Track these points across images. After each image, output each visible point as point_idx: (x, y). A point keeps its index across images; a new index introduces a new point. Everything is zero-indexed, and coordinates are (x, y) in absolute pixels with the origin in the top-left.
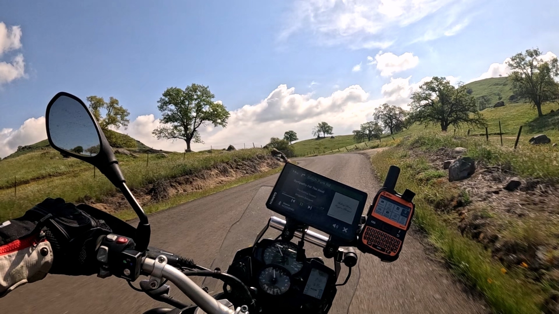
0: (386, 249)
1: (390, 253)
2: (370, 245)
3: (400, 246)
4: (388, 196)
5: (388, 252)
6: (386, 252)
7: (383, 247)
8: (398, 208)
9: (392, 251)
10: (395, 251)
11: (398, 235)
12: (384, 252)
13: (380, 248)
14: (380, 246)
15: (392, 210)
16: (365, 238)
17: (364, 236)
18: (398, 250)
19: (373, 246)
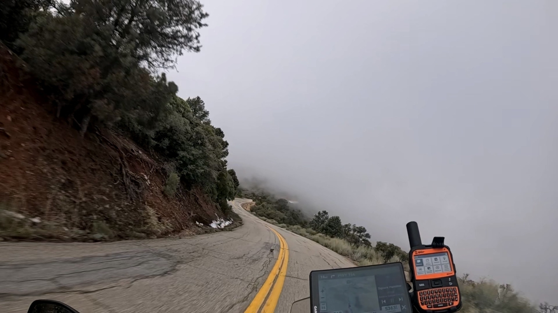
0: (448, 302)
1: (453, 304)
2: (431, 307)
3: (457, 292)
4: (421, 253)
5: (451, 304)
6: (450, 305)
7: (444, 302)
8: (435, 259)
9: (454, 301)
10: (457, 299)
11: (450, 283)
12: (447, 306)
13: (442, 305)
14: (440, 303)
15: (431, 264)
16: (422, 304)
17: (421, 303)
18: (458, 297)
19: (434, 308)
